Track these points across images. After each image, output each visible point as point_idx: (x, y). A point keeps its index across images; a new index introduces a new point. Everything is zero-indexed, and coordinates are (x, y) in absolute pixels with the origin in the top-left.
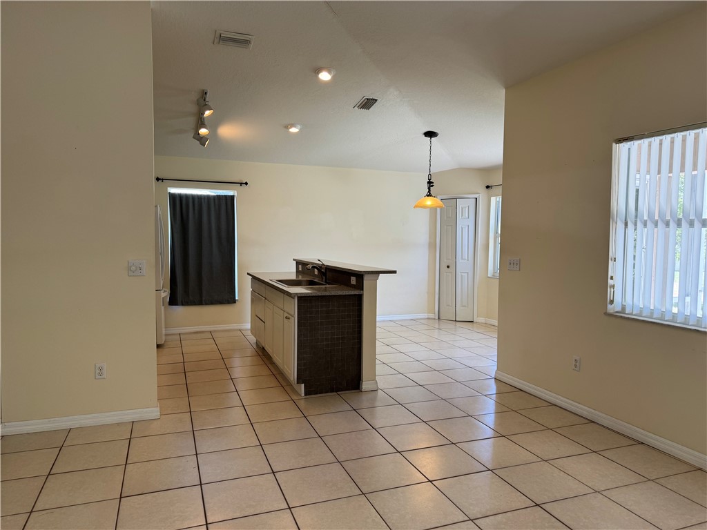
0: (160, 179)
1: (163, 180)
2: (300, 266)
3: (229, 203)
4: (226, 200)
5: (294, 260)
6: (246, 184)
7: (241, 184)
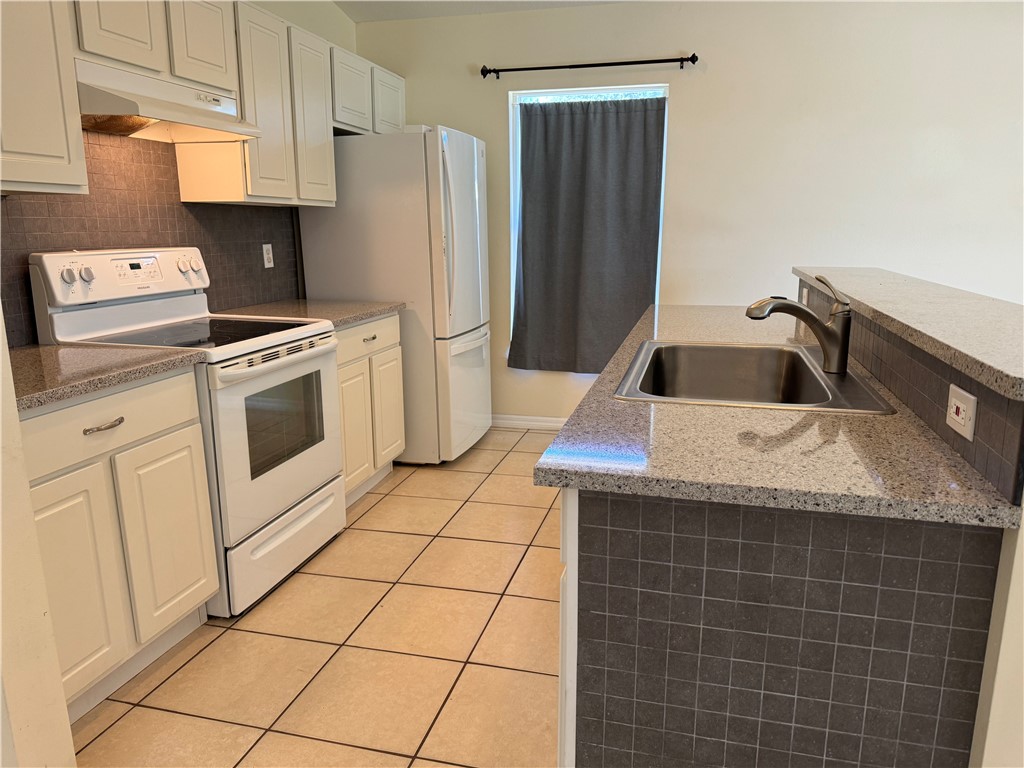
0: (490, 71)
1: (497, 72)
2: (805, 291)
3: (652, 120)
4: (646, 111)
5: (795, 271)
6: (694, 59)
7: (682, 60)
